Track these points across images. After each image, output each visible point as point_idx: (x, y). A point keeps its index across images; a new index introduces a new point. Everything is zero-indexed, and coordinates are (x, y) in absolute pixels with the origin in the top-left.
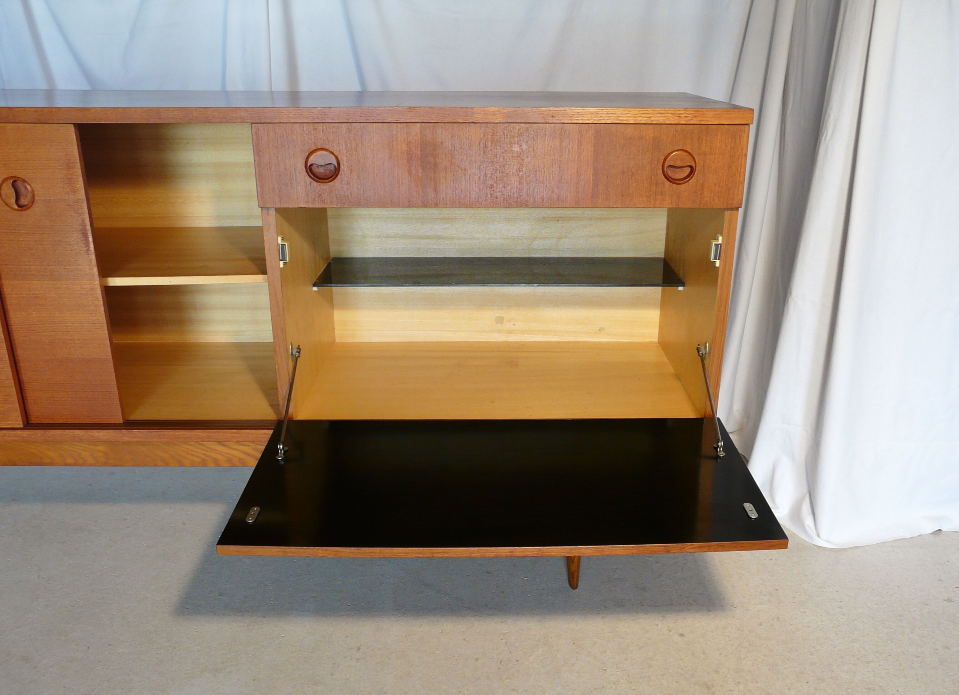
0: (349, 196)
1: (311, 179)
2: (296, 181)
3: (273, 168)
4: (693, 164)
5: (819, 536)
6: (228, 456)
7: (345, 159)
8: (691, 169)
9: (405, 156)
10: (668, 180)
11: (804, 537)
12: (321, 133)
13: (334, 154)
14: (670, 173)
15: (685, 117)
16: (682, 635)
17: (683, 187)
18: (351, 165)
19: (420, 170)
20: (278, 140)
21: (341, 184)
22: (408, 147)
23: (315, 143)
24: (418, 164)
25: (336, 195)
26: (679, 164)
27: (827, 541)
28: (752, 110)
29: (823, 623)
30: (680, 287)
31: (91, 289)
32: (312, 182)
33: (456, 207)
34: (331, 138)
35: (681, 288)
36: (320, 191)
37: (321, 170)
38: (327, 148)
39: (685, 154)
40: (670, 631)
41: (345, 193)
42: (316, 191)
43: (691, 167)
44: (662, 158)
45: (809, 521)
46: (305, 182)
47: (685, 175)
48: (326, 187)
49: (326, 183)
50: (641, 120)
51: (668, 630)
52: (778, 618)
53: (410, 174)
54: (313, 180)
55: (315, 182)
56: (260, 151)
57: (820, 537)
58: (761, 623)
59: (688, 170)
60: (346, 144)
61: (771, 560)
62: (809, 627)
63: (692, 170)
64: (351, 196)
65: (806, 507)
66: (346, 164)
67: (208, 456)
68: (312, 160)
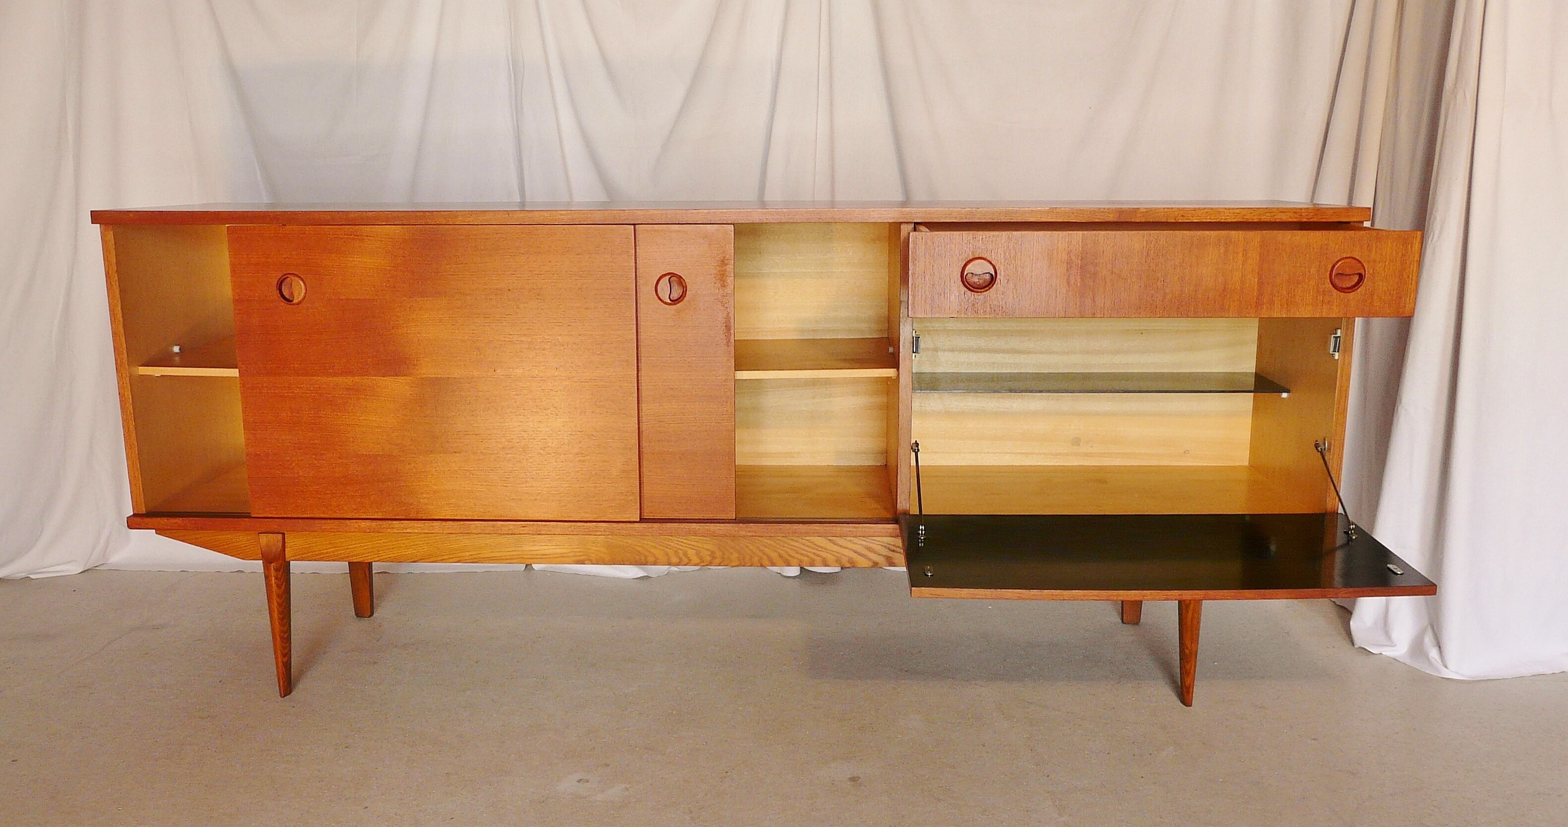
0: (1004, 307)
1: (966, 289)
2: (950, 290)
3: (927, 278)
4: (1362, 271)
5: (1446, 667)
6: (839, 555)
7: (1002, 268)
8: (1359, 277)
9: (1065, 265)
10: (1336, 289)
12: (981, 241)
13: (991, 263)
14: (1337, 281)
15: (1307, 215)
17: (1351, 295)
18: (1008, 275)
19: (1079, 280)
20: (935, 249)
21: (997, 294)
22: (1068, 256)
23: (973, 252)
24: (1077, 273)
25: (990, 305)
26: (1348, 271)
28: (1370, 208)
30: (1283, 394)
31: (725, 380)
32: (967, 291)
33: (1113, 317)
34: (990, 247)
35: (1285, 395)
36: (973, 301)
37: (976, 279)
38: (985, 257)
39: (1354, 261)
41: (999, 303)
42: (970, 301)
43: (1360, 275)
44: (1330, 266)
45: (1434, 653)
46: (959, 292)
47: (1353, 283)
48: (980, 297)
49: (981, 292)
53: (1068, 283)
54: (967, 290)
55: (969, 292)
56: (916, 260)
57: (1448, 667)
59: (1356, 278)
60: (1005, 254)
63: (1361, 277)
64: (1006, 306)
66: (1003, 273)
68: (969, 268)
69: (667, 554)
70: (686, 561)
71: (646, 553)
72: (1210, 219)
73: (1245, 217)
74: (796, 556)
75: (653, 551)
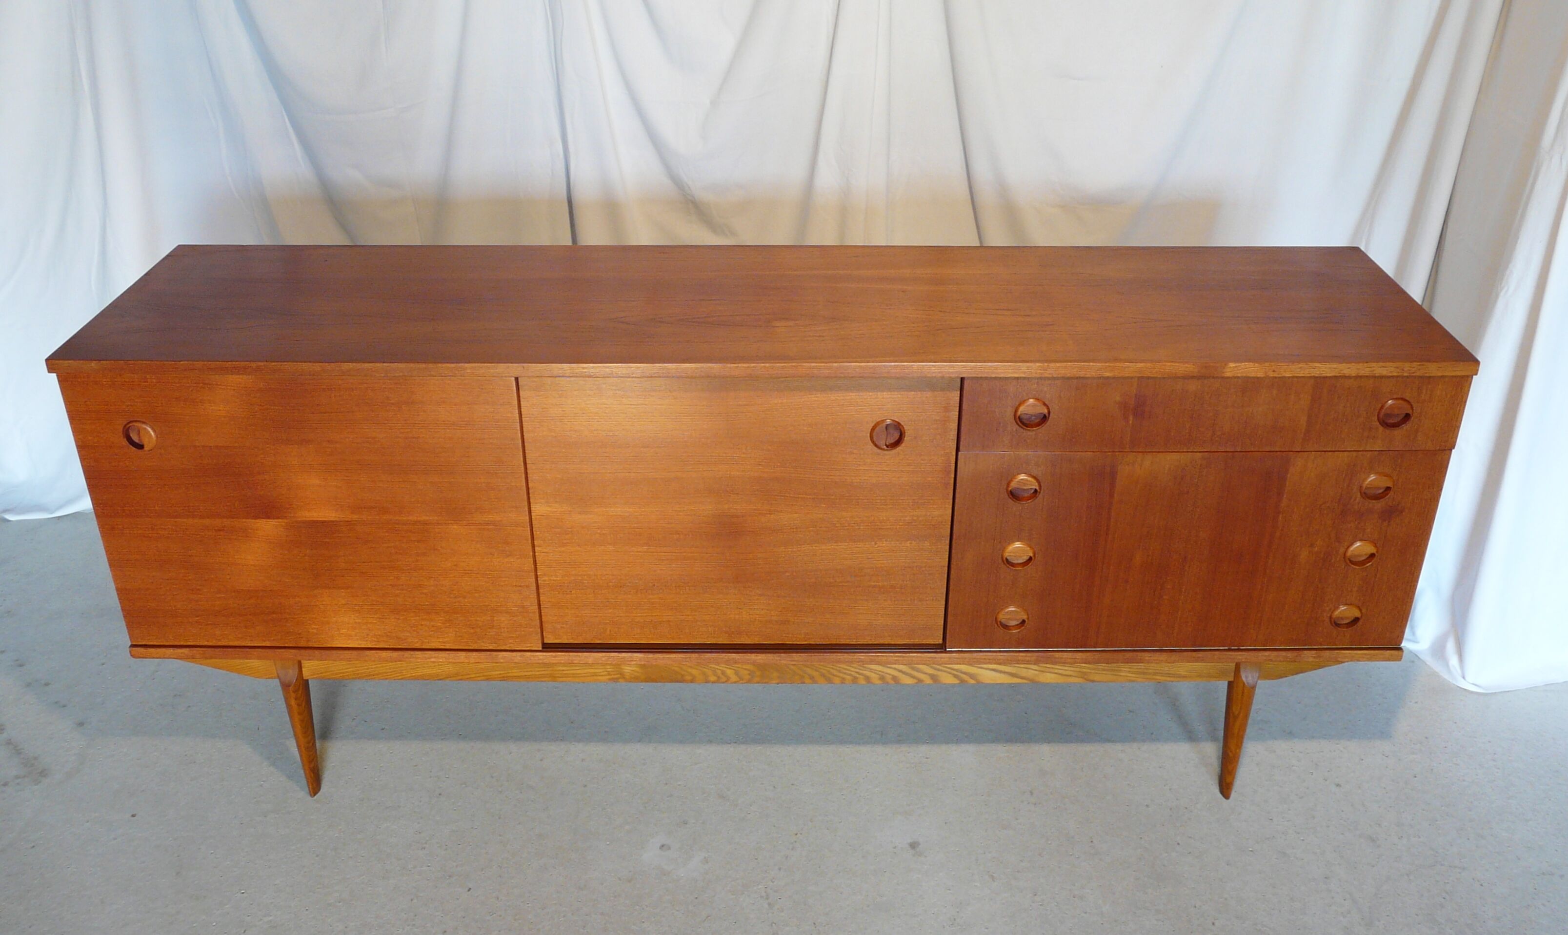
5: (1464, 678)
6: (882, 674)
11: (1446, 676)
16: (1338, 785)
27: (1473, 684)
29: (1478, 777)
39: (1401, 402)
40: (1326, 780)
45: (1454, 661)
50: (1362, 373)
51: (1324, 779)
52: (1432, 770)
57: (1466, 679)
58: (1415, 775)
61: (1416, 703)
62: (1464, 781)
65: (1451, 646)
67: (860, 674)
69: (704, 674)
70: (724, 679)
71: (683, 673)
72: (1303, 374)
73: (1342, 372)
74: (838, 674)
75: (690, 670)
